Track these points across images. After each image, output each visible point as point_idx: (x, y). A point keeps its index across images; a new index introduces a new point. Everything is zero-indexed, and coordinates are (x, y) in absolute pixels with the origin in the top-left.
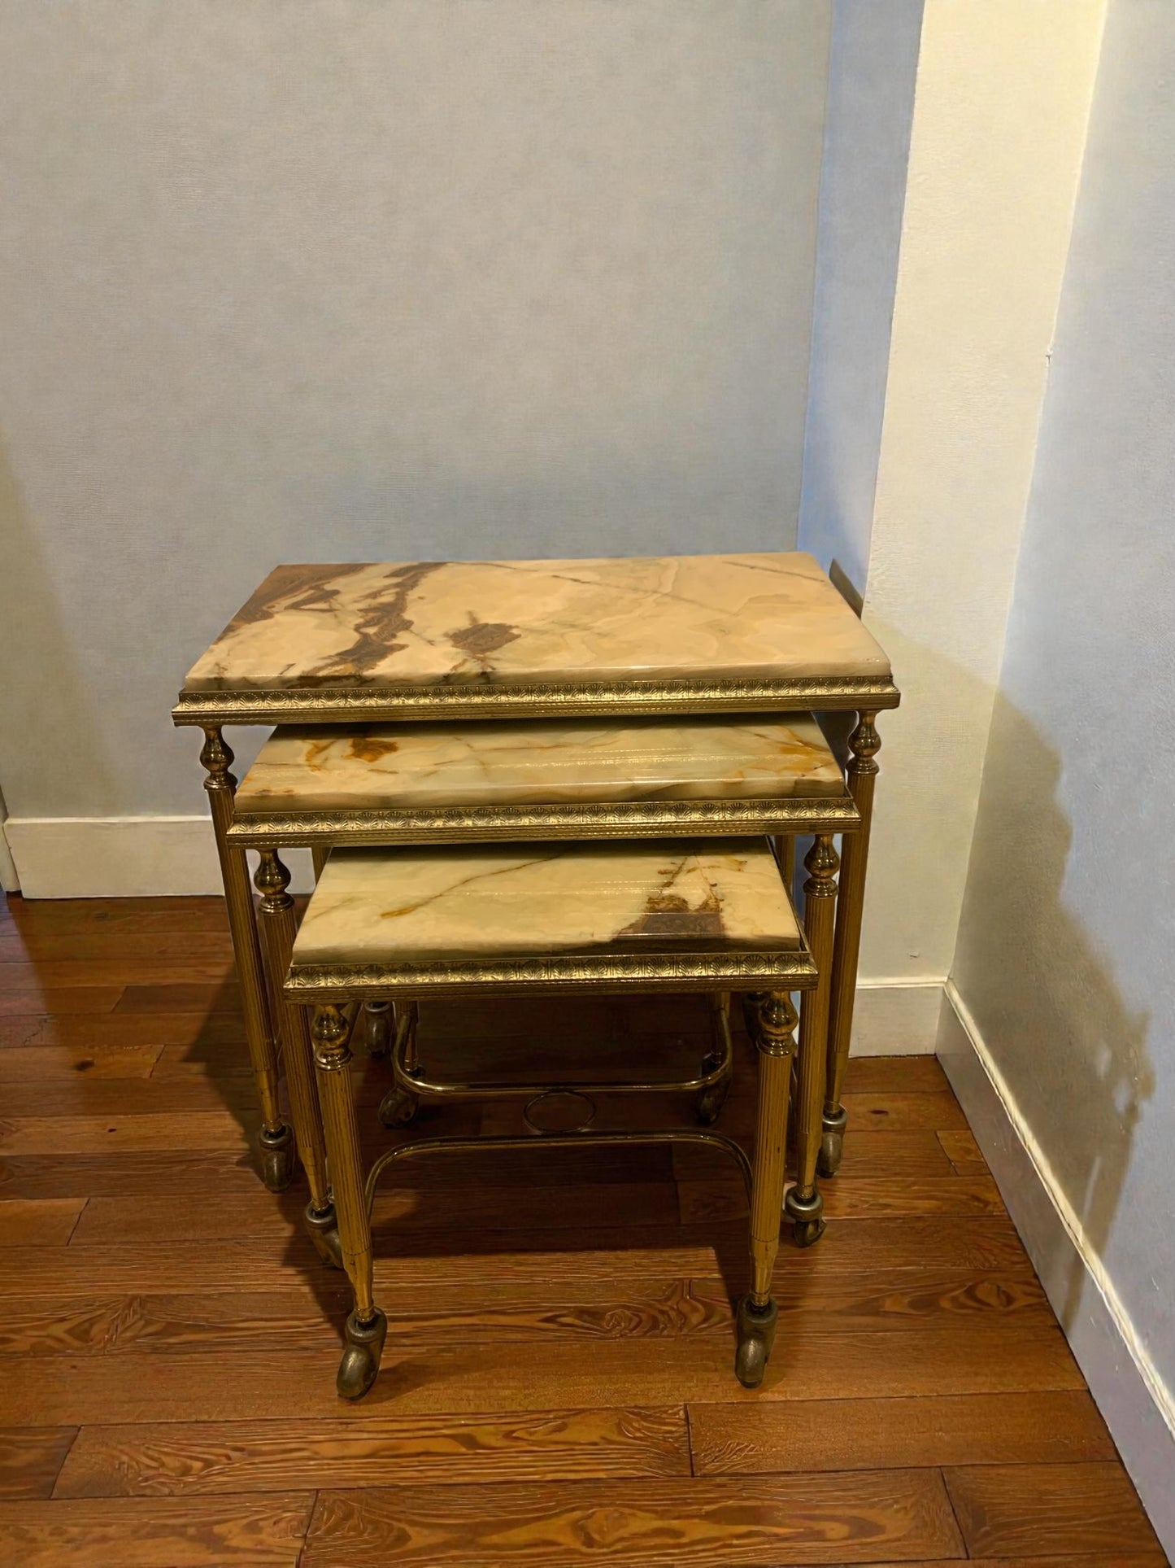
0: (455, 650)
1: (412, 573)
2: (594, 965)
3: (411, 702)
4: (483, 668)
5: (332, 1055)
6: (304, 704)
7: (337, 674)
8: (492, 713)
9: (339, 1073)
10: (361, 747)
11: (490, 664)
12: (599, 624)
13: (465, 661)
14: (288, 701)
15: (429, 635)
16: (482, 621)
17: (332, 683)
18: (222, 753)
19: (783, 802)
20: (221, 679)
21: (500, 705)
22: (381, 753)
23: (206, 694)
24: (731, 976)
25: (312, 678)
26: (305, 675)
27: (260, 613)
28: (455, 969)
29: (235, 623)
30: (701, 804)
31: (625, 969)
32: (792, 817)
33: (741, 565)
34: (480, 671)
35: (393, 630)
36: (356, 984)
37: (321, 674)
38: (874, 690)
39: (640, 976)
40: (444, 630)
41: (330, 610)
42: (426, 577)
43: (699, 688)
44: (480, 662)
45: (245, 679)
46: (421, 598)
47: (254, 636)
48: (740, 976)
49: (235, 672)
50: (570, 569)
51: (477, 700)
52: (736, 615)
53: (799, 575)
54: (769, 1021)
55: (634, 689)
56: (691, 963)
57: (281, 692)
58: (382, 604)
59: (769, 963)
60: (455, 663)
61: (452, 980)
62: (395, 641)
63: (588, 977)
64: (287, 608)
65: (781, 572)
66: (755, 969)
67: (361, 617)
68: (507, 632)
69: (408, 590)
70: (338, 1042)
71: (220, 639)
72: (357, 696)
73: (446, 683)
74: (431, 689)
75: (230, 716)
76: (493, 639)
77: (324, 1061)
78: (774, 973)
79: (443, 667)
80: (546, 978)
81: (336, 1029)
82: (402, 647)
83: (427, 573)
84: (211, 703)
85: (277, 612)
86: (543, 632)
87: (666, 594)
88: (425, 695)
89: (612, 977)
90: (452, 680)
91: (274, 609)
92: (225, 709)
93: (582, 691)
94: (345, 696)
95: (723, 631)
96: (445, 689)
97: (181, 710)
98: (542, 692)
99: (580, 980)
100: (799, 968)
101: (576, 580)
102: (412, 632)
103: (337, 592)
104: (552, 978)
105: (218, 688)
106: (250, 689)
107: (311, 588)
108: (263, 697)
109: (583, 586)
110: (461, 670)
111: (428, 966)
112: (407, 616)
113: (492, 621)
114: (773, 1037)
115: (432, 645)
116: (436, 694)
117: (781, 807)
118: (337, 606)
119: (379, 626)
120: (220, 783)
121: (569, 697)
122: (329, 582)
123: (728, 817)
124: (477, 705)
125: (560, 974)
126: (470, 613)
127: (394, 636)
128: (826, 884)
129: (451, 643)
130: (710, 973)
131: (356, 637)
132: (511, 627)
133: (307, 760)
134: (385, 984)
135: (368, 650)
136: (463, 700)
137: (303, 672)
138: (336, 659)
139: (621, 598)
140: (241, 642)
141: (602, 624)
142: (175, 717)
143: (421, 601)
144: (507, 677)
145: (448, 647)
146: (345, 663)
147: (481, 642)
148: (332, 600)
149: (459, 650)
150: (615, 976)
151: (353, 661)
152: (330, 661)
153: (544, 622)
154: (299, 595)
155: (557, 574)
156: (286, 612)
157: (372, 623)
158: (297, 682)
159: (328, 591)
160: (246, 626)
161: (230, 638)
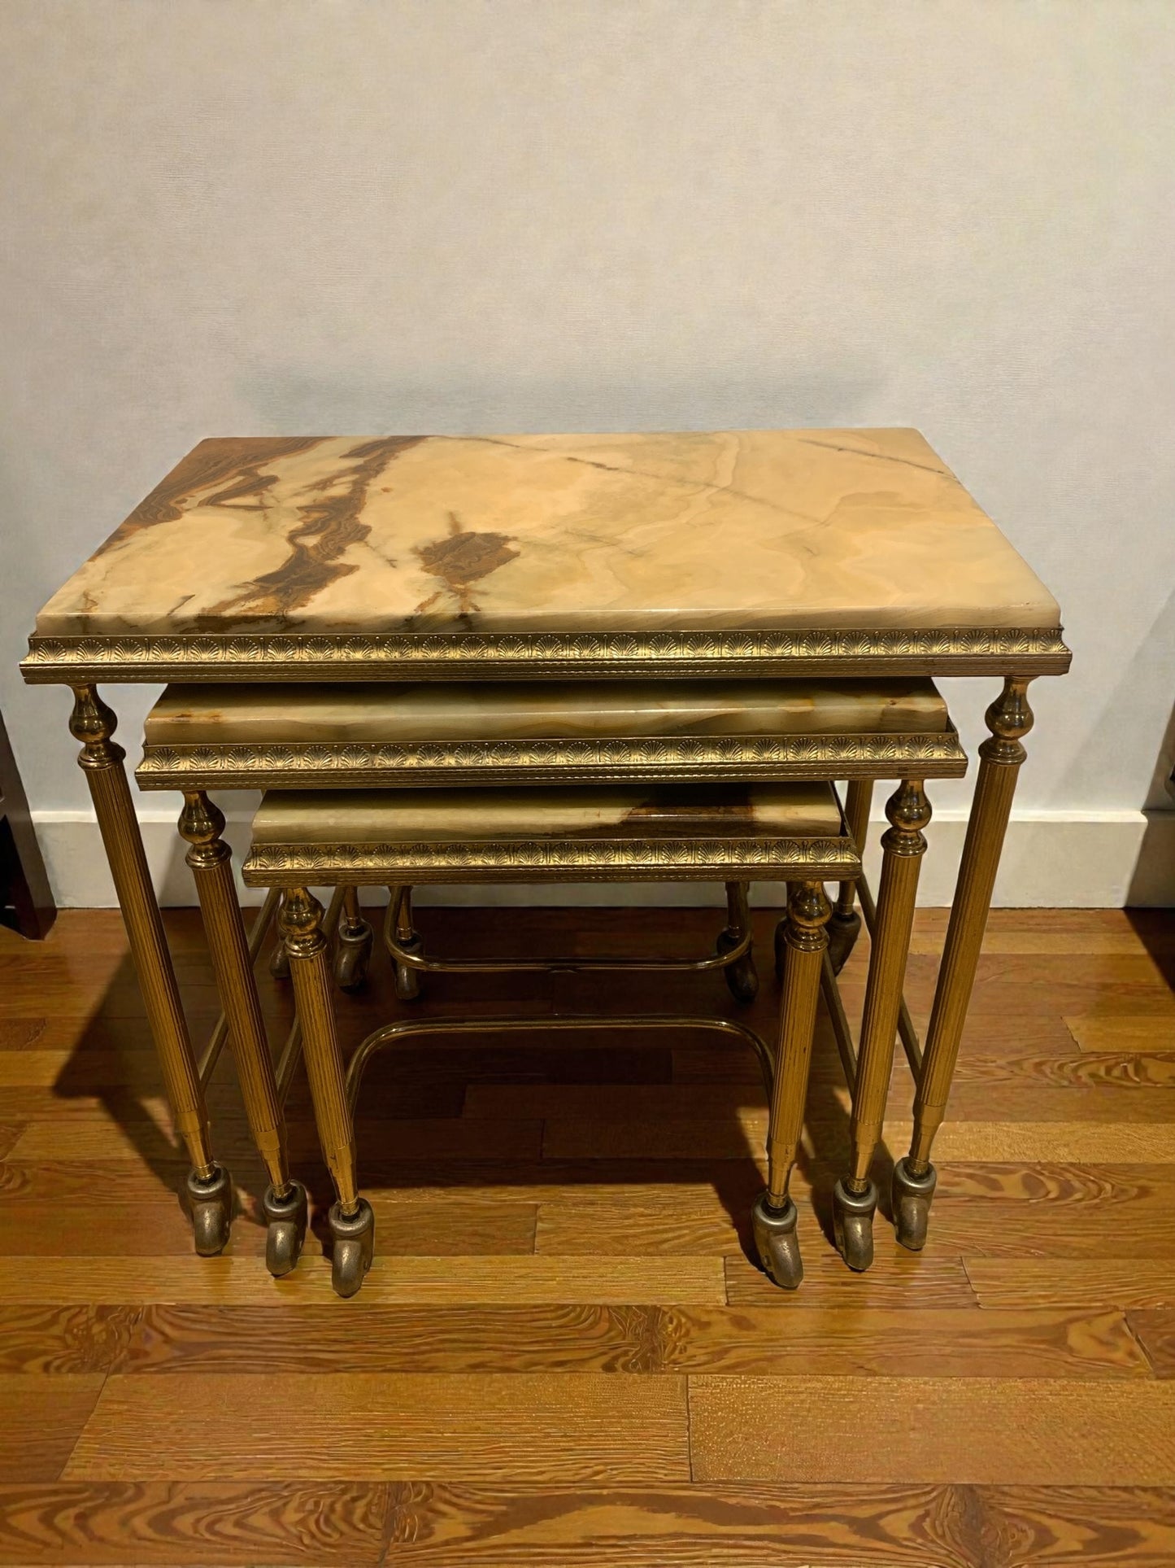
0: (425, 576)
1: (378, 453)
2: (601, 849)
4: (462, 608)
5: (304, 941)
6: (206, 656)
7: (250, 614)
9: (312, 961)
11: (473, 601)
12: (630, 535)
13: (437, 595)
14: (183, 651)
15: (391, 549)
16: (467, 529)
17: (245, 627)
18: (98, 719)
19: (865, 737)
20: (87, 617)
21: (487, 662)
23: (68, 640)
24: (758, 864)
25: (214, 618)
26: (206, 613)
27: (164, 511)
28: (441, 851)
29: (127, 527)
30: (755, 739)
31: (635, 855)
32: (877, 757)
33: (826, 446)
34: (458, 612)
35: (341, 540)
36: (327, 867)
37: (229, 612)
38: (1036, 649)
39: (653, 862)
40: (410, 544)
41: (260, 508)
42: (397, 457)
44: (458, 597)
45: (121, 619)
46: (386, 490)
47: (148, 547)
48: (769, 864)
49: (105, 611)
50: (592, 448)
51: (453, 654)
52: (825, 524)
53: (905, 462)
54: (801, 913)
56: (711, 848)
57: (173, 638)
58: (332, 498)
59: (804, 849)
60: (423, 599)
61: (437, 864)
62: (342, 560)
63: (593, 863)
64: (201, 504)
65: (881, 457)
66: (786, 857)
67: (300, 519)
68: (500, 546)
69: (370, 476)
70: (309, 928)
71: (101, 552)
72: (281, 646)
73: (409, 630)
74: (387, 637)
76: (480, 558)
77: (296, 947)
78: (808, 861)
79: (404, 605)
80: (544, 863)
81: (306, 913)
82: (351, 569)
83: (399, 451)
84: (74, 653)
85: (188, 510)
86: (550, 548)
87: (725, 490)
88: (380, 646)
89: (621, 863)
90: (417, 624)
91: (185, 506)
92: (95, 661)
94: (264, 646)
95: (806, 549)
96: (407, 638)
97: (32, 662)
98: (547, 644)
99: (583, 866)
100: (838, 856)
101: (599, 466)
102: (367, 544)
103: (273, 480)
104: (552, 863)
105: (84, 632)
106: (129, 634)
107: (240, 474)
108: (148, 645)
109: (608, 475)
110: (431, 610)
111: (408, 847)
112: (364, 518)
113: (481, 529)
114: (804, 930)
115: (393, 566)
116: (395, 645)
117: (862, 744)
118: (270, 502)
119: (322, 534)
120: (100, 758)
121: (586, 653)
122: (266, 464)
123: (791, 756)
124: (453, 662)
125: (561, 859)
126: (452, 516)
127: (341, 551)
129: (420, 564)
130: (735, 861)
131: (288, 550)
132: (506, 539)
134: (360, 867)
135: (301, 574)
136: (434, 655)
137: (203, 609)
138: (253, 588)
139: (662, 494)
140: (127, 558)
141: (635, 535)
142: (24, 672)
143: (385, 494)
144: (498, 620)
145: (414, 571)
146: (266, 595)
147: (463, 563)
148: (265, 492)
149: (430, 576)
150: (624, 863)
151: (278, 591)
152: (242, 592)
153: (553, 532)
154: (222, 483)
155: (572, 455)
156: (202, 510)
157: (313, 529)
158: (194, 625)
159: (263, 478)
160: (143, 531)
161: (115, 550)
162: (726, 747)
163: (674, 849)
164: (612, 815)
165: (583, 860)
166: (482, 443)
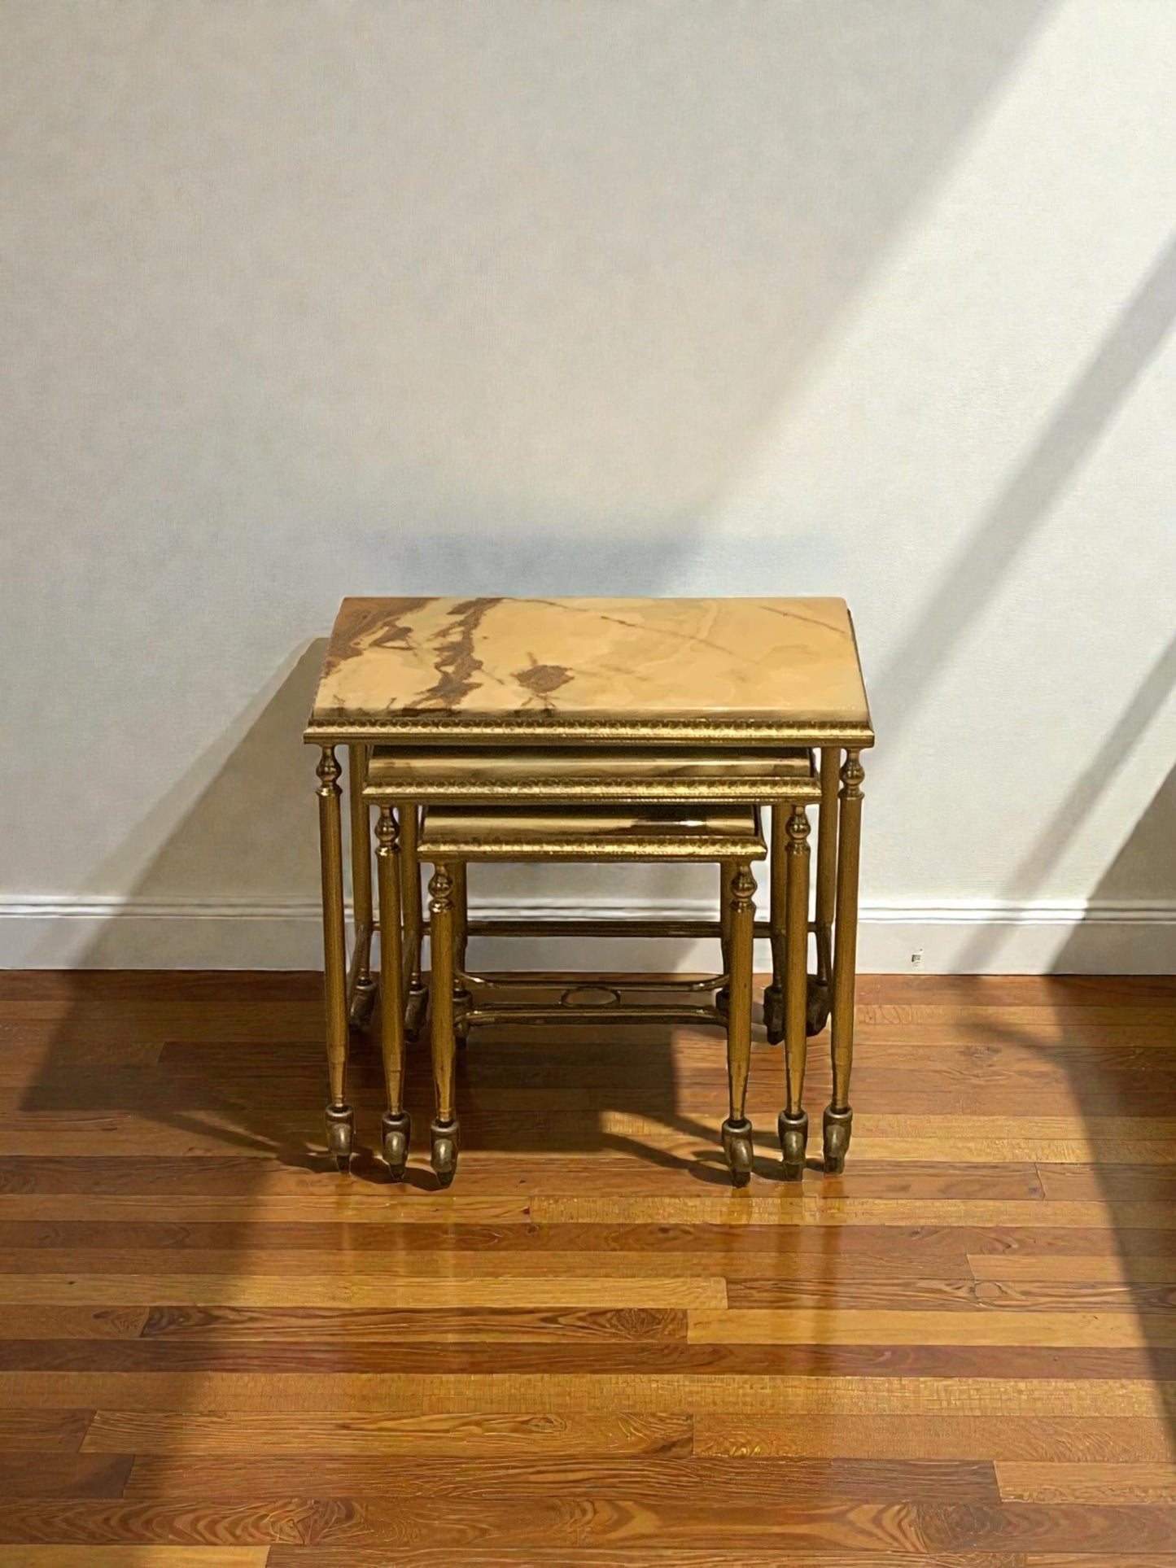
0: (521, 688)
1: (472, 610)
3: (488, 730)
4: (545, 706)
7: (431, 707)
8: (552, 740)
11: (551, 702)
13: (531, 699)
14: (392, 728)
15: (498, 675)
16: (541, 663)
17: (427, 714)
18: (332, 768)
20: (342, 709)
21: (558, 735)
23: (330, 720)
25: (412, 709)
26: (407, 707)
27: (348, 649)
29: (333, 659)
31: (639, 846)
33: (776, 612)
34: (543, 707)
35: (467, 668)
37: (420, 707)
38: (856, 733)
40: (510, 671)
41: (409, 649)
42: (485, 615)
44: (542, 700)
45: (360, 709)
46: (485, 638)
47: (354, 673)
49: (352, 704)
50: (619, 610)
51: (540, 730)
52: (758, 663)
53: (824, 625)
57: (388, 720)
58: (452, 643)
60: (523, 701)
62: (471, 680)
64: (370, 645)
65: (809, 620)
66: (725, 848)
67: (438, 656)
68: (563, 674)
69: (472, 628)
71: (328, 674)
72: (446, 725)
73: (516, 717)
74: (503, 721)
75: (343, 738)
76: (551, 679)
79: (513, 703)
80: (587, 850)
82: (478, 686)
83: (485, 610)
84: (332, 727)
85: (365, 649)
86: (593, 675)
87: (702, 641)
89: (631, 850)
90: (521, 714)
91: (361, 646)
92: (338, 732)
94: (437, 725)
95: (741, 678)
96: (515, 721)
97: (309, 732)
98: (592, 725)
99: (610, 852)
101: (622, 622)
102: (483, 671)
103: (408, 630)
105: (340, 716)
107: (385, 625)
108: (373, 724)
109: (628, 630)
110: (529, 707)
112: (477, 656)
113: (550, 663)
115: (502, 684)
116: (509, 725)
118: (413, 645)
119: (454, 665)
120: (329, 790)
122: (399, 619)
124: (540, 734)
126: (531, 656)
127: (469, 675)
129: (517, 682)
131: (439, 676)
132: (566, 669)
135: (451, 687)
136: (529, 730)
137: (405, 705)
138: (428, 694)
139: (662, 642)
140: (344, 677)
141: (643, 668)
142: (304, 738)
143: (485, 641)
144: (563, 712)
145: (515, 686)
146: (435, 698)
147: (542, 682)
148: (407, 638)
149: (525, 689)
151: (441, 696)
152: (423, 696)
153: (594, 665)
154: (376, 631)
155: (606, 615)
156: (372, 649)
157: (448, 662)
158: (401, 713)
159: (401, 629)
160: (344, 662)
161: (335, 672)
162: (691, 784)
163: (661, 843)
164: (627, 823)
165: (609, 849)
166: (543, 604)
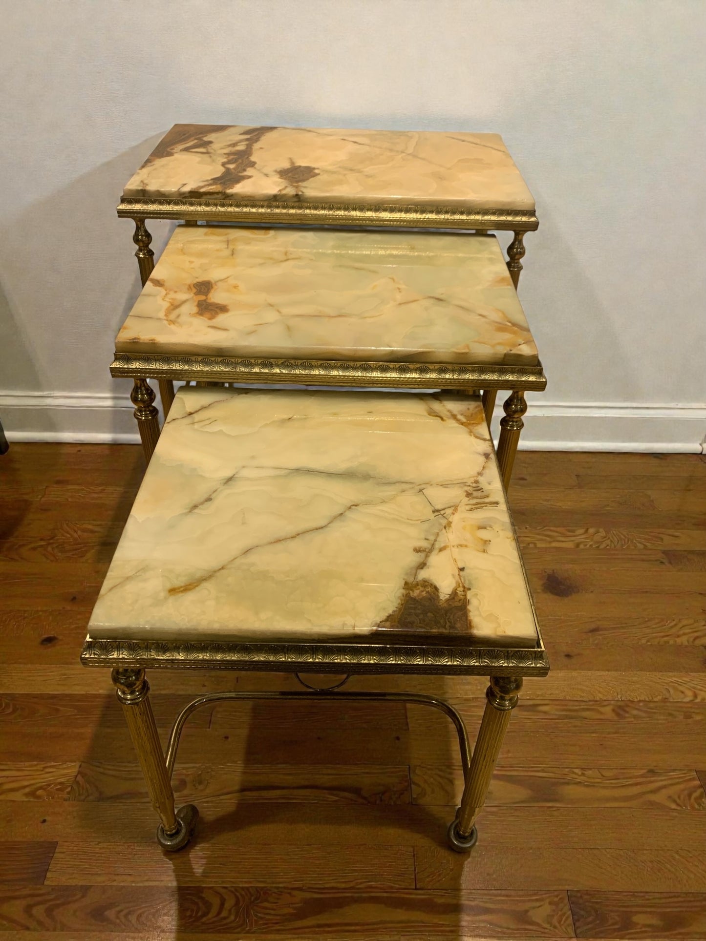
0: (280, 180)
1: (256, 133)
3: (254, 210)
4: (297, 192)
6: (192, 208)
7: (211, 191)
8: (301, 220)
10: (203, 307)
11: (301, 190)
12: (365, 170)
13: (286, 187)
14: (183, 206)
15: (265, 171)
16: (298, 164)
17: (209, 197)
18: (145, 237)
19: (495, 368)
20: (145, 190)
21: (306, 215)
22: (217, 314)
23: (136, 199)
25: (197, 192)
26: (193, 190)
27: (166, 152)
29: (151, 158)
30: (437, 366)
32: (500, 378)
33: (457, 139)
34: (295, 193)
35: (244, 166)
37: (202, 190)
38: (525, 219)
40: (274, 169)
41: (207, 153)
42: (265, 136)
43: (423, 212)
44: (295, 188)
45: (158, 191)
46: (261, 148)
47: (163, 166)
49: (152, 187)
50: (353, 135)
51: (292, 211)
52: (449, 169)
53: (489, 147)
55: (385, 210)
57: (179, 200)
58: (238, 151)
60: (280, 188)
62: (245, 173)
64: (181, 150)
67: (226, 158)
68: (312, 171)
69: (254, 143)
71: (143, 167)
72: (223, 205)
73: (274, 200)
74: (266, 204)
75: (150, 213)
76: (303, 175)
79: (273, 190)
82: (249, 177)
83: (265, 133)
84: (139, 205)
85: (176, 153)
86: (333, 173)
87: (409, 154)
88: (262, 207)
90: (278, 198)
91: (174, 151)
92: (147, 209)
93: (355, 209)
94: (216, 205)
95: (440, 178)
96: (274, 204)
97: (122, 208)
98: (330, 209)
101: (355, 142)
102: (255, 168)
103: (211, 142)
105: (142, 196)
106: (161, 198)
107: (196, 139)
108: (169, 203)
109: (359, 147)
110: (284, 192)
112: (253, 159)
113: (303, 165)
115: (268, 177)
116: (269, 207)
117: (493, 372)
118: (210, 151)
119: (236, 164)
120: (144, 254)
121: (346, 213)
122: (206, 136)
123: (455, 377)
124: (292, 215)
126: (291, 159)
127: (245, 170)
128: (516, 422)
129: (278, 176)
131: (222, 170)
132: (314, 169)
133: (166, 315)
135: (229, 178)
136: (284, 211)
137: (192, 188)
138: (210, 182)
139: (382, 155)
140: (155, 169)
141: (369, 169)
142: (118, 212)
143: (261, 150)
144: (311, 198)
145: (276, 178)
146: (215, 185)
147: (296, 176)
148: (208, 147)
149: (283, 180)
151: (221, 183)
152: (206, 183)
153: (334, 167)
154: (188, 143)
155: (344, 138)
156: (183, 153)
157: (232, 162)
158: (188, 195)
159: (206, 142)
160: (158, 160)
161: (148, 166)
162: (422, 370)
166: (302, 131)
